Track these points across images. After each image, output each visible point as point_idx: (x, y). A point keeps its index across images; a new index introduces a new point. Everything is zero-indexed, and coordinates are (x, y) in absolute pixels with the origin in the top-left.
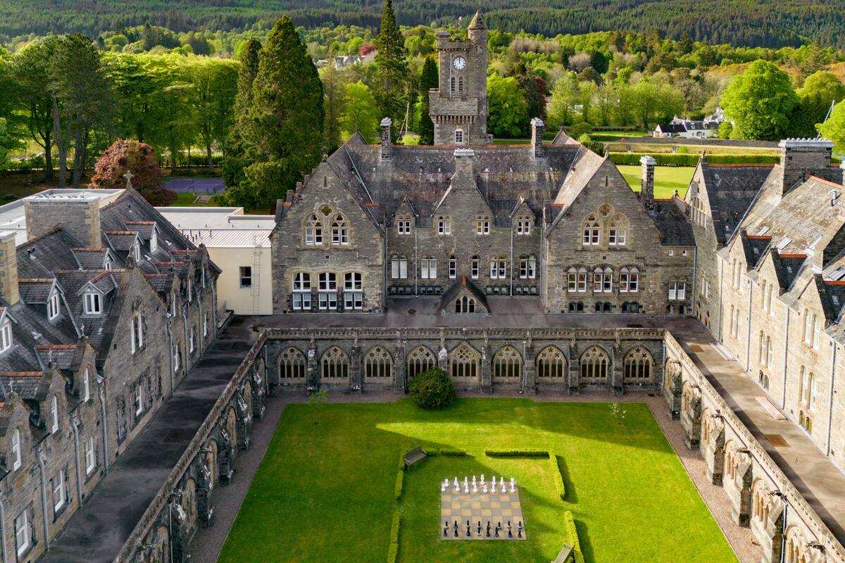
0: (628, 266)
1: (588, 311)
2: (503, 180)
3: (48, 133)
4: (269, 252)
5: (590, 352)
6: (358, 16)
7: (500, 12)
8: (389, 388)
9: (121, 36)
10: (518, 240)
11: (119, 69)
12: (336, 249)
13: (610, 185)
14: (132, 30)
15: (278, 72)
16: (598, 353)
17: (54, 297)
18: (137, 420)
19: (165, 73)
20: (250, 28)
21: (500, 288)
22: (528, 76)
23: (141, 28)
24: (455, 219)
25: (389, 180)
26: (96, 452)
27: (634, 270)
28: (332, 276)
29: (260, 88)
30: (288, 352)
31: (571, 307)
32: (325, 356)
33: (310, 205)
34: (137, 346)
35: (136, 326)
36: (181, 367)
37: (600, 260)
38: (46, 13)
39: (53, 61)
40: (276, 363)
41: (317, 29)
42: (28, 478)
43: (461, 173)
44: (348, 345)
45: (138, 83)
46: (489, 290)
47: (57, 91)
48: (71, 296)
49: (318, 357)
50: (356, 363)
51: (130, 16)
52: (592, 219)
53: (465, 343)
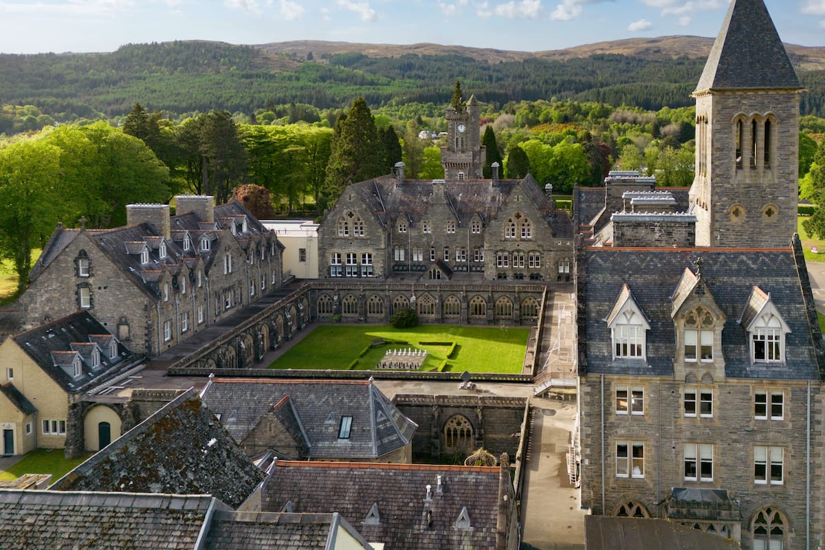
0: (533, 251)
1: (509, 279)
2: (470, 201)
3: (200, 184)
4: (317, 240)
5: (501, 300)
6: (483, 92)
7: (618, 86)
8: (381, 320)
9: (270, 112)
10: (472, 236)
11: (251, 137)
12: (357, 239)
13: (520, 200)
14: (280, 107)
15: (352, 136)
16: (506, 300)
17: (187, 240)
18: (226, 310)
19: (285, 139)
20: (385, 104)
21: (462, 267)
22: (593, 143)
23: (288, 106)
24: (434, 223)
25: (398, 200)
26: (204, 314)
27: (538, 254)
28: (355, 256)
29: (341, 147)
30: (323, 297)
31: (500, 277)
32: (344, 300)
33: (341, 211)
34: (228, 270)
35: (227, 260)
36: (255, 293)
37: (515, 247)
38: (210, 93)
39: (203, 130)
40: (316, 304)
41: (445, 105)
42: (171, 307)
43: (437, 194)
44: (358, 293)
45: (265, 147)
46: (456, 269)
47: (206, 152)
48: (195, 242)
49: (340, 301)
50: (362, 304)
51: (281, 95)
52: (510, 221)
53: (426, 293)
